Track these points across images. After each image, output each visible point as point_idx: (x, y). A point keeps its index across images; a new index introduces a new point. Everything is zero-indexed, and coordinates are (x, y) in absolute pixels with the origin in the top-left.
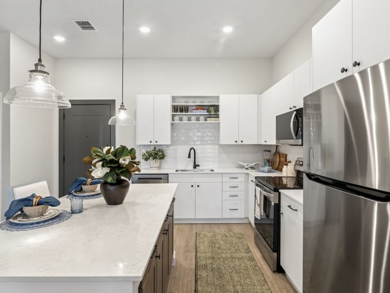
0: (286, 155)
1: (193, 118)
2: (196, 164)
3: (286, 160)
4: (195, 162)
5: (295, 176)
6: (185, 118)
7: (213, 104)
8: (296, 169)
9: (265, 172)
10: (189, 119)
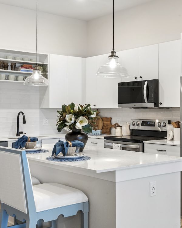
0: (111, 118)
1: (21, 77)
2: (20, 131)
3: (111, 123)
4: (18, 129)
5: (130, 135)
6: (12, 76)
7: (42, 63)
8: (130, 129)
9: (98, 135)
10: (16, 78)
